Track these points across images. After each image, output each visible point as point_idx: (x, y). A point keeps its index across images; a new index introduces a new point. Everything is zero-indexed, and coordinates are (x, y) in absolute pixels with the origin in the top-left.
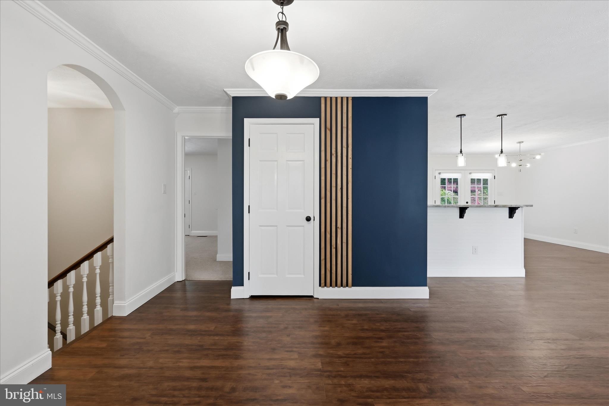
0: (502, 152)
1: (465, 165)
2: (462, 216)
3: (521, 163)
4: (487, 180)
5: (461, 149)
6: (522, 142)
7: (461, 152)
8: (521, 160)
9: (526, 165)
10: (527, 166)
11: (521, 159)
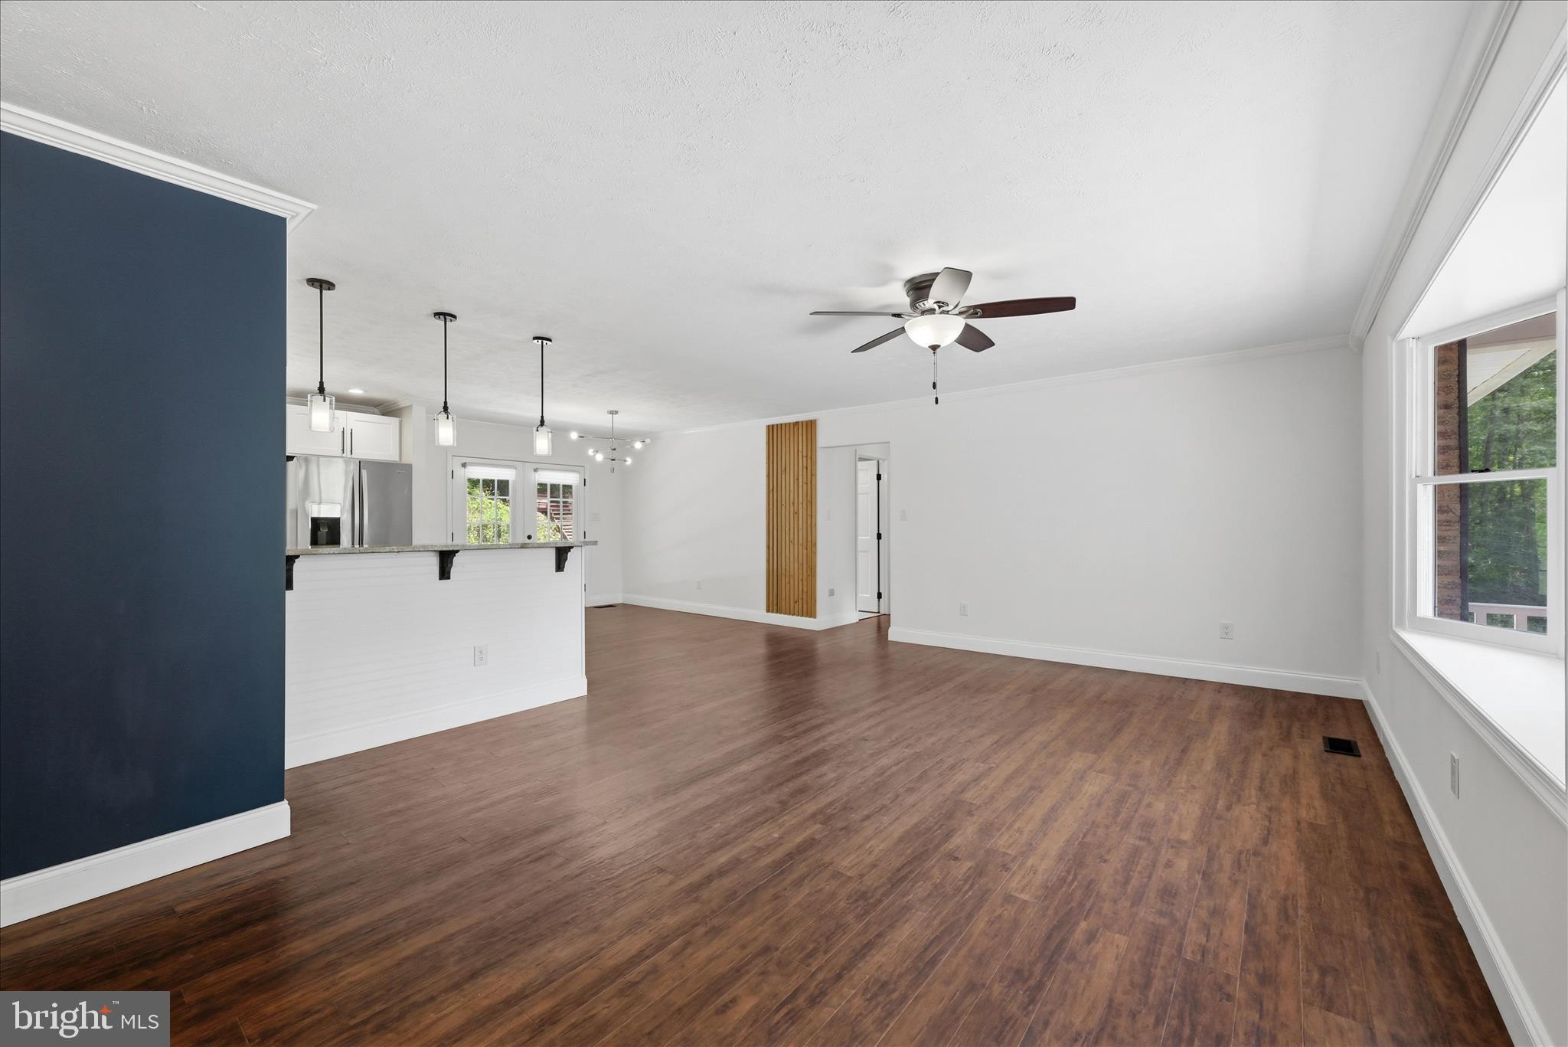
0: (542, 423)
2: (444, 573)
3: (615, 455)
4: (570, 487)
5: (446, 403)
6: (617, 412)
7: (446, 408)
8: (615, 449)
9: (625, 461)
10: (627, 463)
11: (614, 447)
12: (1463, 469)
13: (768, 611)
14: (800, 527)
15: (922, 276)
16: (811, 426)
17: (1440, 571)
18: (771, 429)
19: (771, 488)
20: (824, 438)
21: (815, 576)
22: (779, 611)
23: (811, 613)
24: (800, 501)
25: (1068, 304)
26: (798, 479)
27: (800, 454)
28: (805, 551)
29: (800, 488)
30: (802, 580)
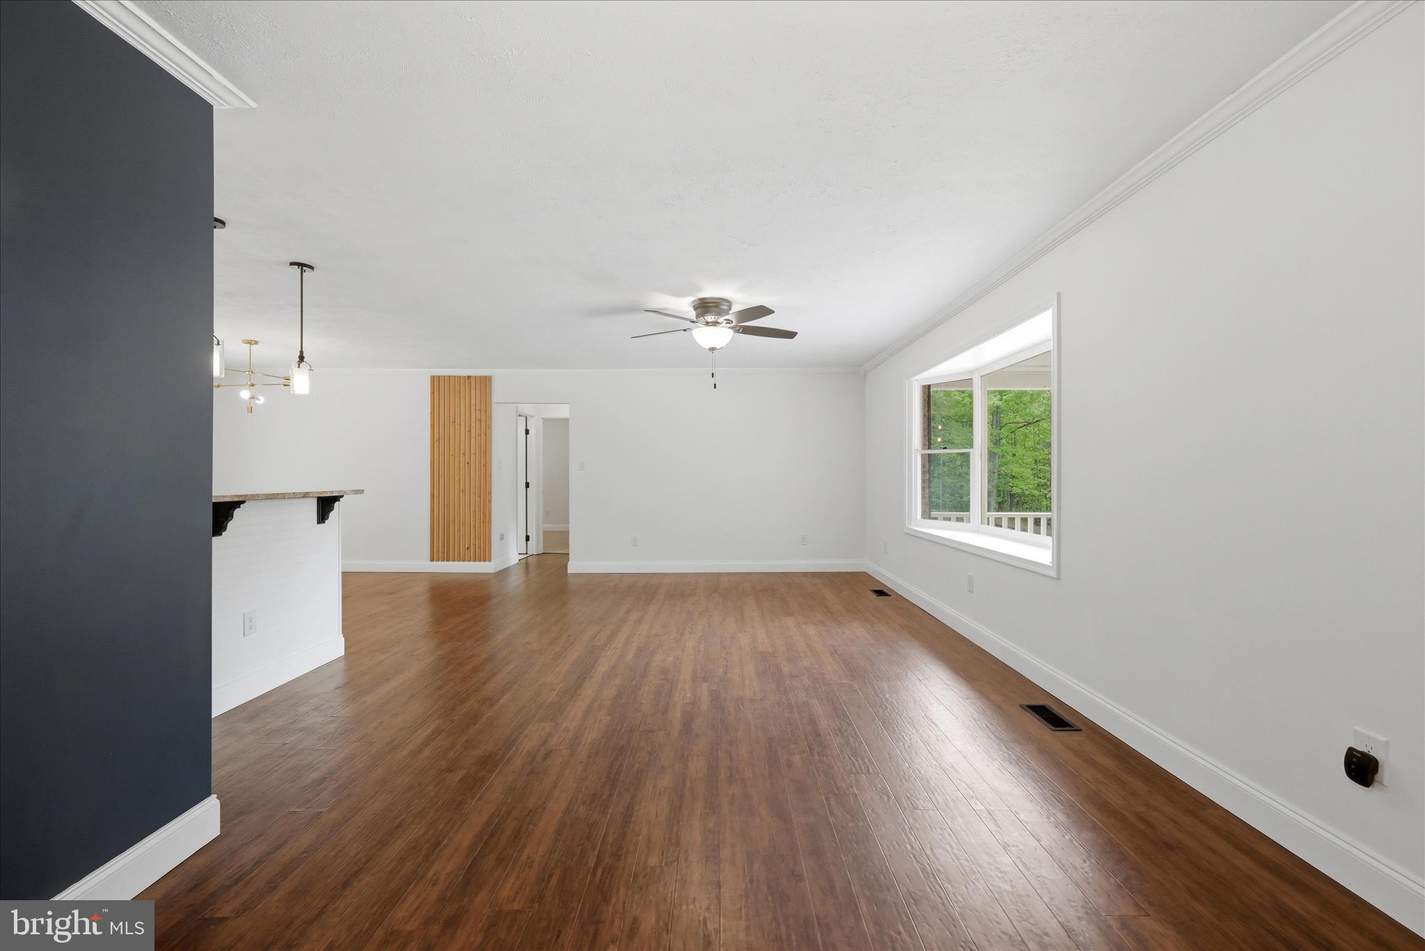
1: (223, 376)
6: (256, 343)
8: (253, 385)
9: (258, 400)
11: (252, 383)
12: (929, 448)
13: (432, 560)
14: (472, 476)
15: (712, 298)
16: (486, 382)
17: (923, 504)
18: (435, 380)
19: (436, 437)
20: (499, 393)
21: (490, 522)
22: (447, 559)
23: (484, 555)
24: (473, 451)
25: (790, 335)
26: (470, 431)
27: (473, 407)
28: (478, 499)
29: (473, 440)
30: (475, 527)
